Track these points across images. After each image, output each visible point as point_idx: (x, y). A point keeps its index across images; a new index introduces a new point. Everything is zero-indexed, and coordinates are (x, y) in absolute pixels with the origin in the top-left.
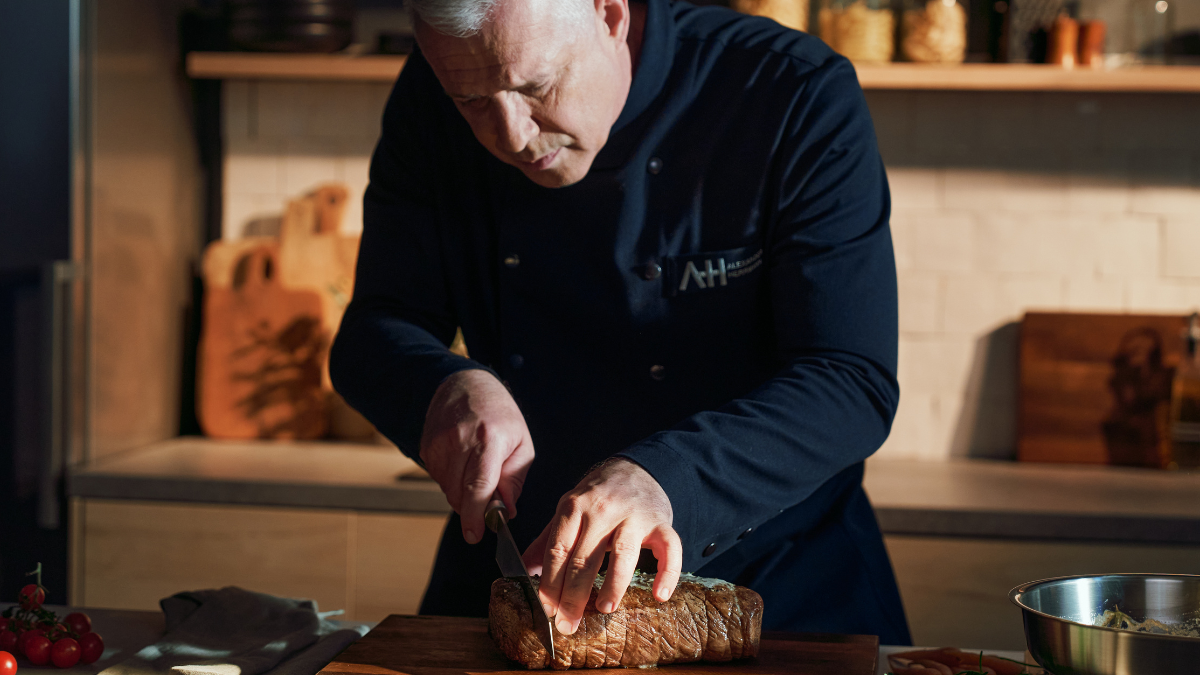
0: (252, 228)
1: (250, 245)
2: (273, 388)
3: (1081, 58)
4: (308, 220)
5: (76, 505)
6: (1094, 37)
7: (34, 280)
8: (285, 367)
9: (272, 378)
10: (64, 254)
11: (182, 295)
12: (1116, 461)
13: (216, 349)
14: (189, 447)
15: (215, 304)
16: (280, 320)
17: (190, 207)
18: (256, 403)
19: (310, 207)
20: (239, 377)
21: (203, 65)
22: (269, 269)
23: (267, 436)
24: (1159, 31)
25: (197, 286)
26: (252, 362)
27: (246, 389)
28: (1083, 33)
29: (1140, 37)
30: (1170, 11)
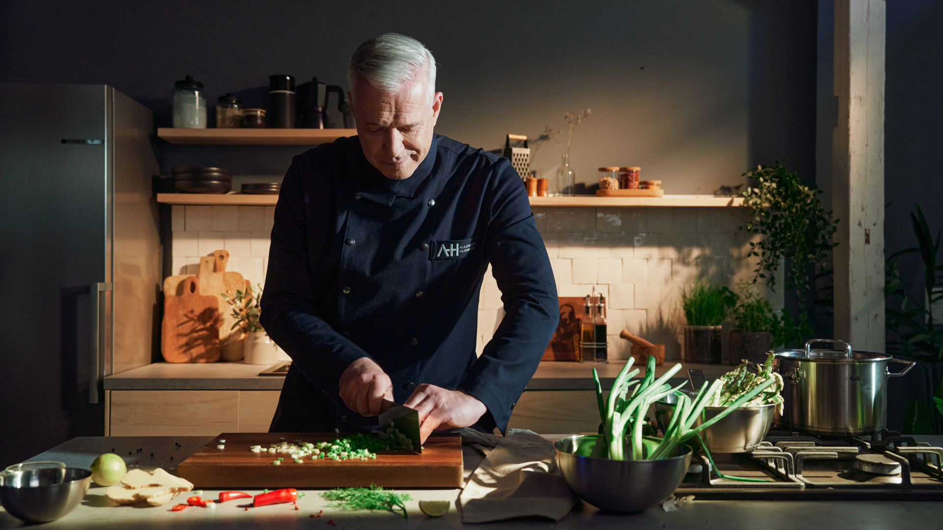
0: (184, 270)
1: (184, 277)
2: (196, 339)
3: (539, 193)
4: (211, 266)
5: (107, 392)
6: (544, 184)
7: (87, 291)
8: (202, 330)
9: (195, 335)
10: (102, 280)
11: (154, 301)
12: (557, 359)
13: (169, 323)
14: (157, 366)
15: (168, 303)
16: (198, 310)
17: (156, 261)
18: (189, 346)
19: (211, 260)
20: (180, 335)
21: (162, 198)
22: (193, 287)
23: (193, 361)
24: (569, 183)
25: (161, 296)
26: (186, 329)
27: (184, 340)
28: (540, 182)
29: (562, 186)
30: (574, 176)
